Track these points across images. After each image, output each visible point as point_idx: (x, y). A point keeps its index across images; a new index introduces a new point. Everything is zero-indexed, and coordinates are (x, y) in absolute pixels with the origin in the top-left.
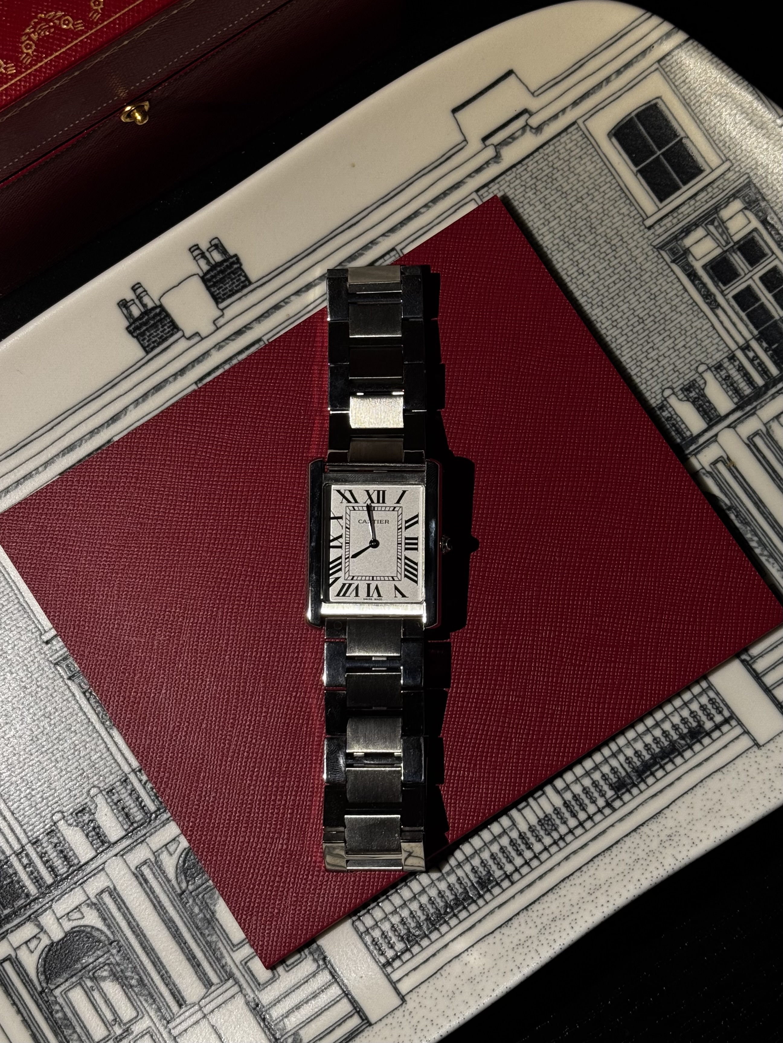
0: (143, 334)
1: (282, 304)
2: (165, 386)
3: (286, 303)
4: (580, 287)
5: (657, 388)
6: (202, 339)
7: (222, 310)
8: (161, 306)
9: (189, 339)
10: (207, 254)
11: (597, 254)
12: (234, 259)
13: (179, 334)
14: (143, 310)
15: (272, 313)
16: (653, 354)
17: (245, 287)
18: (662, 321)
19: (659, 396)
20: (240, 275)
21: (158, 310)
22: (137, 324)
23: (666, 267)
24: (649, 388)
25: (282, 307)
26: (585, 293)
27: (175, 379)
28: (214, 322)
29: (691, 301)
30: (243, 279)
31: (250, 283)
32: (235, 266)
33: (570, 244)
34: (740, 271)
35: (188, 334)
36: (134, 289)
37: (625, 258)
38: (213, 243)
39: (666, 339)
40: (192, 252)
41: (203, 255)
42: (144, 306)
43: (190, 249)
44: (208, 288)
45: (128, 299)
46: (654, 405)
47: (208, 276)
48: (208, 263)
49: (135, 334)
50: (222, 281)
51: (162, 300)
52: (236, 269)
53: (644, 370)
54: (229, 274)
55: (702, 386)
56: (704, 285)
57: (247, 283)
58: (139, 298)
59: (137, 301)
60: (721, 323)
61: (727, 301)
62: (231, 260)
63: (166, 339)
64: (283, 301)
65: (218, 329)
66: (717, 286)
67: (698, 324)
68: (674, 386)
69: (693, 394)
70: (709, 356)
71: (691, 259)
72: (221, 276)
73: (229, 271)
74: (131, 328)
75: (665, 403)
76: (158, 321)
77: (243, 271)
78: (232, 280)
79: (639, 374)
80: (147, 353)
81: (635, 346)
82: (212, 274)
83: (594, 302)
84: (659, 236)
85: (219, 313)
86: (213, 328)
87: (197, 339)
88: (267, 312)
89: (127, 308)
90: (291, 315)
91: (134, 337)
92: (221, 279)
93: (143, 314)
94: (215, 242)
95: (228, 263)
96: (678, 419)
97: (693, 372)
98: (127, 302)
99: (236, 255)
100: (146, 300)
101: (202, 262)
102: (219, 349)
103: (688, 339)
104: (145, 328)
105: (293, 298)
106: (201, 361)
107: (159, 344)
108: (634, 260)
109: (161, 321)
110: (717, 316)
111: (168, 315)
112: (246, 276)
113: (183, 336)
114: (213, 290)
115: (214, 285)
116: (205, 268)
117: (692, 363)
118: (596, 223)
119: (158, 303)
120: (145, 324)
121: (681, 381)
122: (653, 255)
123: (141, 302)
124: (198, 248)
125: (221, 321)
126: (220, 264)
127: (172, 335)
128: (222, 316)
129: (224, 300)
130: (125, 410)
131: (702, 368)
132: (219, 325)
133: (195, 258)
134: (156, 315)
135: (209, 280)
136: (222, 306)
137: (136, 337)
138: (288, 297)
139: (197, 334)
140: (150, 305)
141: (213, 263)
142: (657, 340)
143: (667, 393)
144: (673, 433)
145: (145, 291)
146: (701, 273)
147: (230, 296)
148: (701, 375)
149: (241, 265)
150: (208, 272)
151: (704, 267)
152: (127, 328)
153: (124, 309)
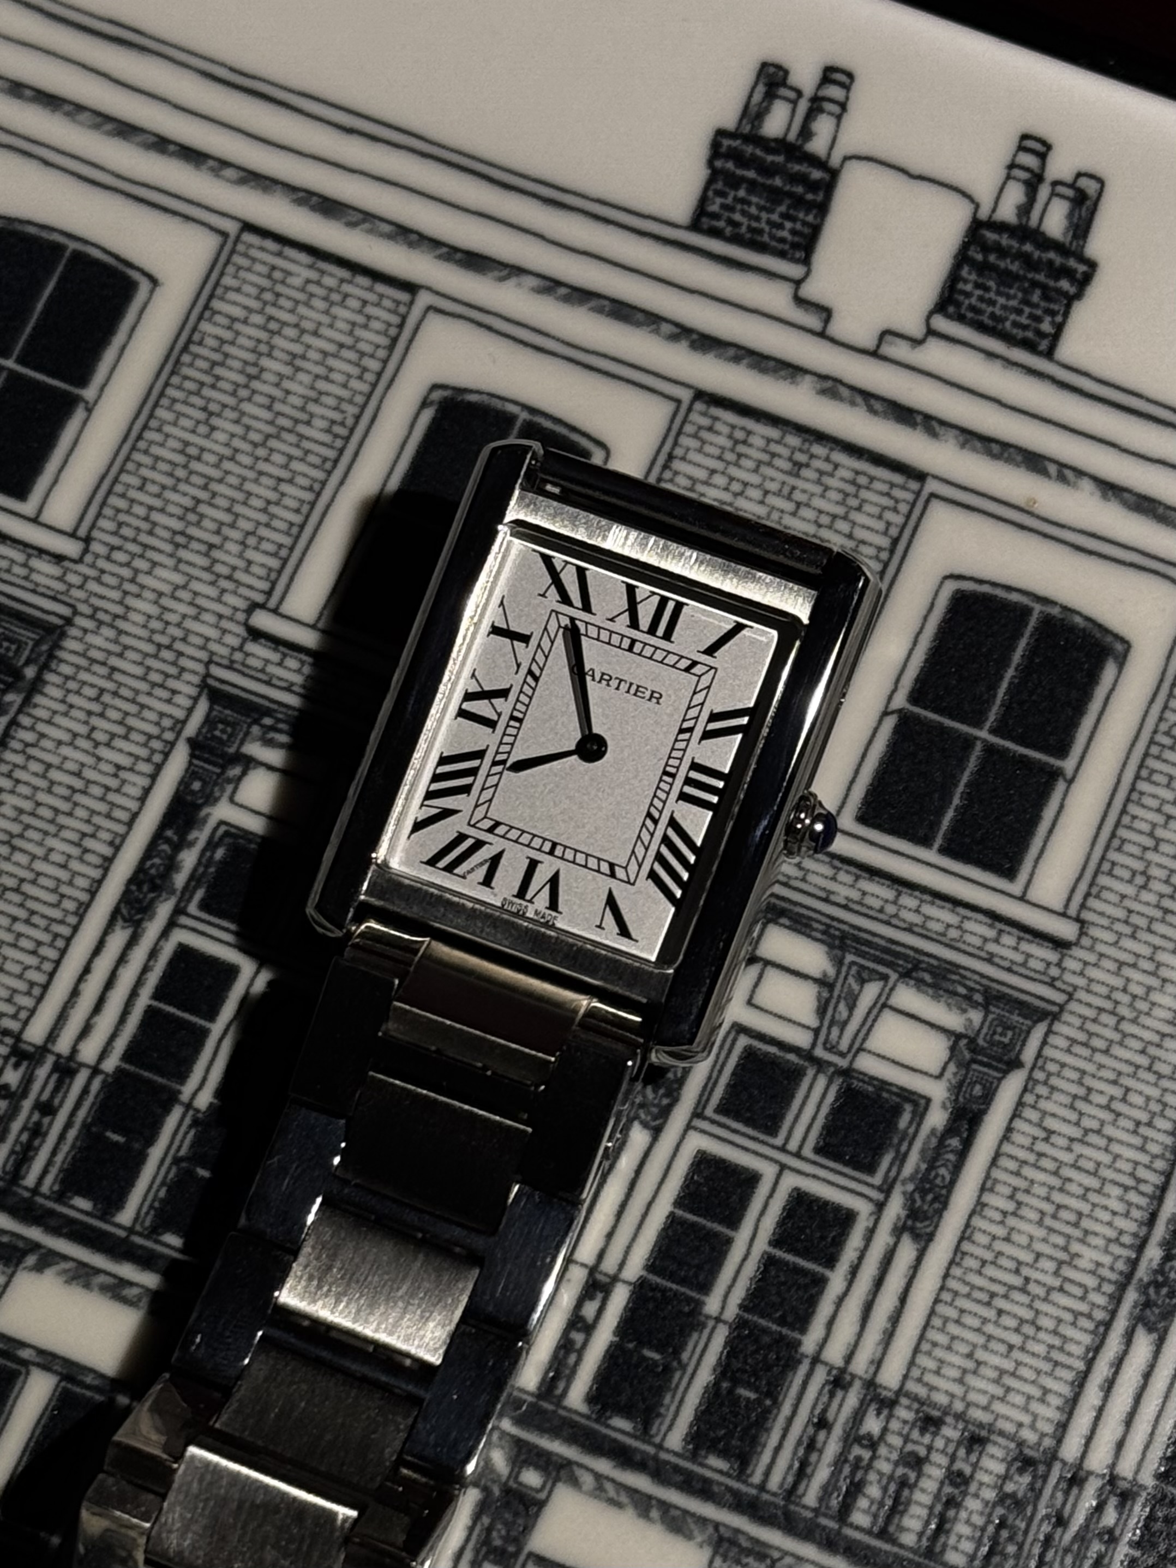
0: (734, 182)
1: (1052, 469)
2: (638, 324)
3: (1062, 478)
6: (822, 335)
7: (931, 332)
8: (834, 174)
9: (800, 301)
10: (1044, 192)
12: (1082, 268)
13: (795, 271)
14: (792, 137)
15: (1009, 460)
17: (1029, 346)
20: (1053, 313)
21: (816, 174)
22: (749, 149)
25: (1044, 472)
27: (674, 338)
28: (886, 334)
30: (1046, 327)
31: (1049, 354)
32: (1065, 284)
35: (810, 290)
36: (830, 74)
38: (1083, 183)
40: (1021, 148)
41: (1034, 182)
42: (806, 133)
43: (1025, 137)
44: (962, 258)
45: (793, 80)
47: (991, 236)
48: (1025, 210)
49: (718, 164)
50: (1006, 279)
51: (852, 165)
52: (1060, 292)
54: (1035, 284)
57: (1044, 345)
58: (817, 105)
59: (803, 106)
62: (1072, 263)
63: (761, 248)
64: (1062, 465)
65: (875, 354)
72: (1015, 267)
73: (1041, 277)
74: (726, 142)
76: (790, 195)
77: (1066, 315)
78: (1026, 302)
80: (695, 225)
82: (1005, 240)
85: (915, 327)
86: (867, 339)
87: (813, 321)
88: (1005, 445)
89: (770, 96)
90: (1038, 509)
91: (710, 163)
92: (1007, 272)
93: (781, 145)
94: (1090, 186)
95: (1058, 260)
98: (783, 83)
99: (1093, 265)
100: (823, 126)
101: (1015, 195)
102: (823, 392)
104: (751, 174)
105: (1086, 484)
106: (763, 371)
107: (736, 240)
109: (799, 202)
111: (823, 209)
112: (1059, 329)
113: (798, 283)
114: (965, 272)
115: (983, 268)
116: (1007, 212)
119: (835, 161)
120: (768, 170)
123: (811, 115)
124: (1043, 157)
125: (899, 350)
126: (1046, 243)
127: (782, 255)
128: (916, 342)
129: (961, 319)
130: (513, 271)
132: (886, 350)
133: (1012, 166)
134: (802, 179)
135: (986, 248)
136: (941, 323)
137: (715, 174)
138: (1080, 473)
139: (826, 313)
140: (818, 145)
141: (1034, 221)
145: (843, 106)
147: (981, 327)
149: (1079, 296)
150: (1001, 227)
152: (721, 133)
153: (761, 89)
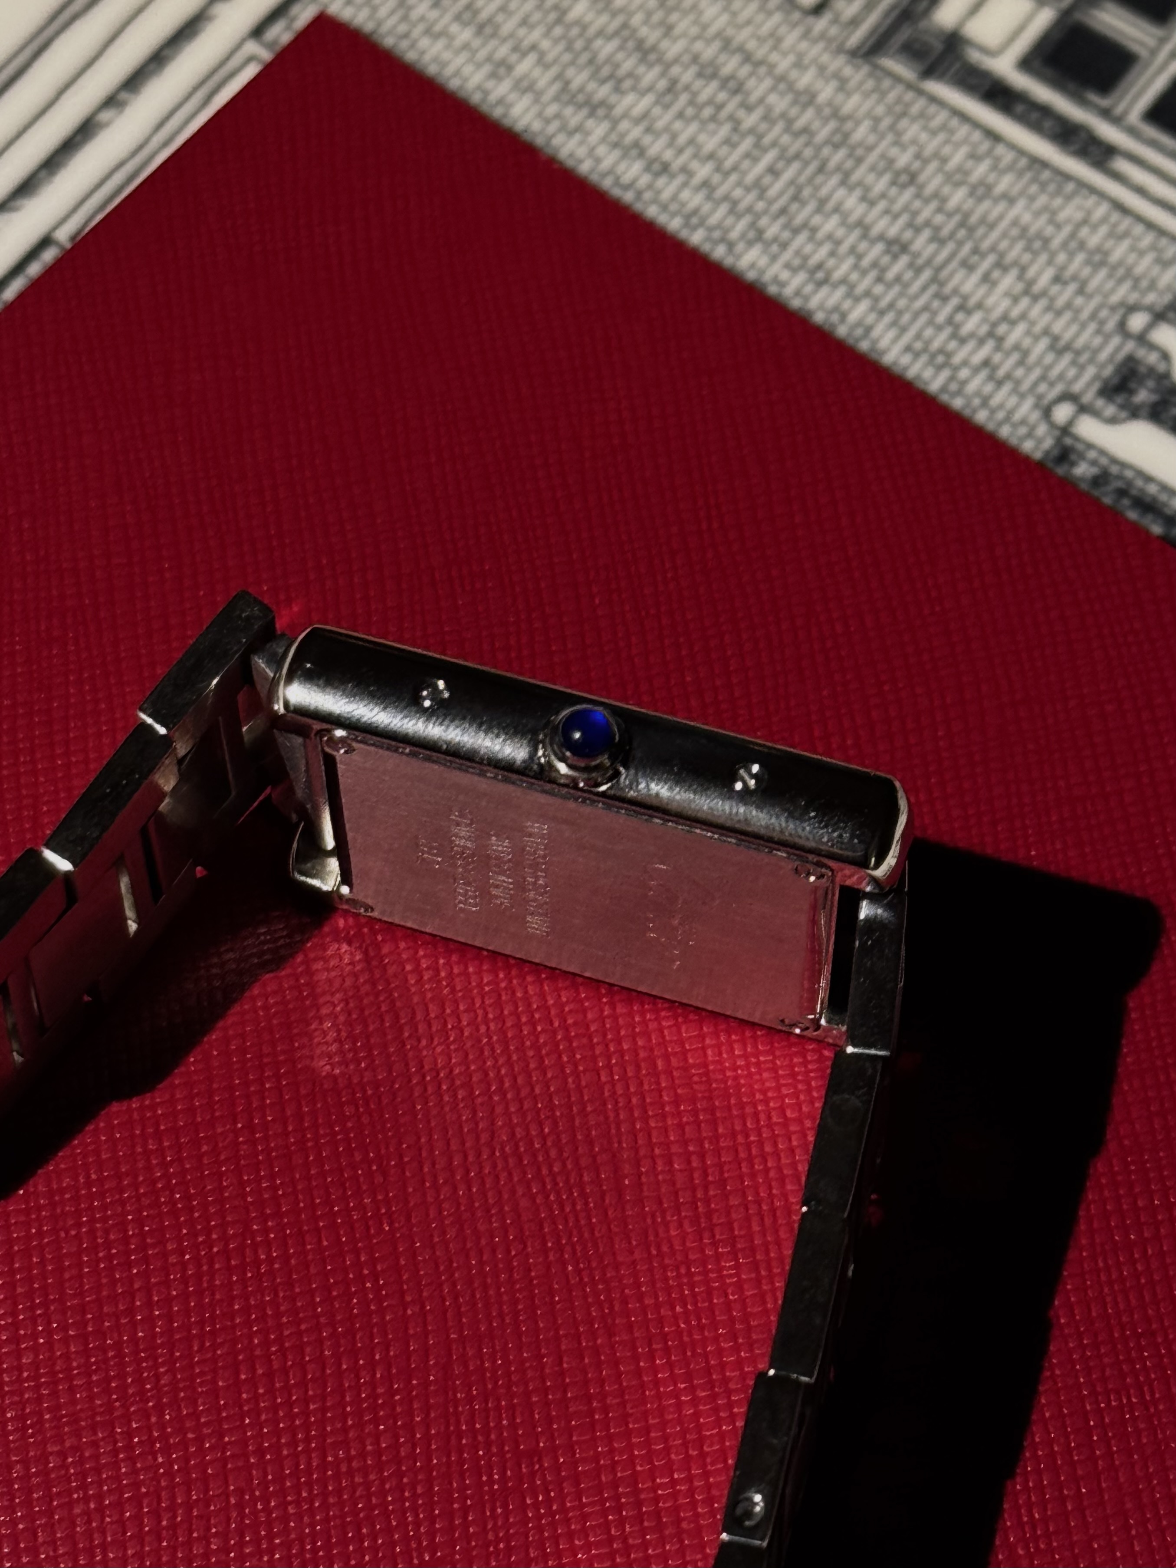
4: (673, 207)
5: (1026, 408)
11: (690, 111)
16: (971, 324)
18: (962, 233)
19: (1042, 430)
23: (910, 96)
24: (1000, 415)
26: (692, 217)
29: (1023, 162)
33: (594, 108)
34: (1135, 48)
37: (779, 103)
39: (996, 274)
46: (1038, 455)
53: (964, 373)
55: (1162, 367)
56: (1045, 111)
60: (1141, 191)
61: (1132, 131)
66: (1082, 102)
67: (1070, 212)
68: (1077, 387)
69: (1143, 396)
70: (1144, 284)
71: (974, 56)
75: (1068, 441)
79: (953, 387)
81: (906, 318)
83: (734, 235)
84: (855, 22)
96: (1129, 474)
97: (1116, 340)
103: (1061, 258)
108: (807, 99)
110: (1118, 177)
117: (1104, 313)
118: (650, 35)
121: (1091, 371)
122: (857, 74)
131: (1137, 322)
142: (970, 283)
143: (1063, 413)
144: (1132, 515)
146: (1022, 81)
148: (1142, 338)
151: (1026, 64)
